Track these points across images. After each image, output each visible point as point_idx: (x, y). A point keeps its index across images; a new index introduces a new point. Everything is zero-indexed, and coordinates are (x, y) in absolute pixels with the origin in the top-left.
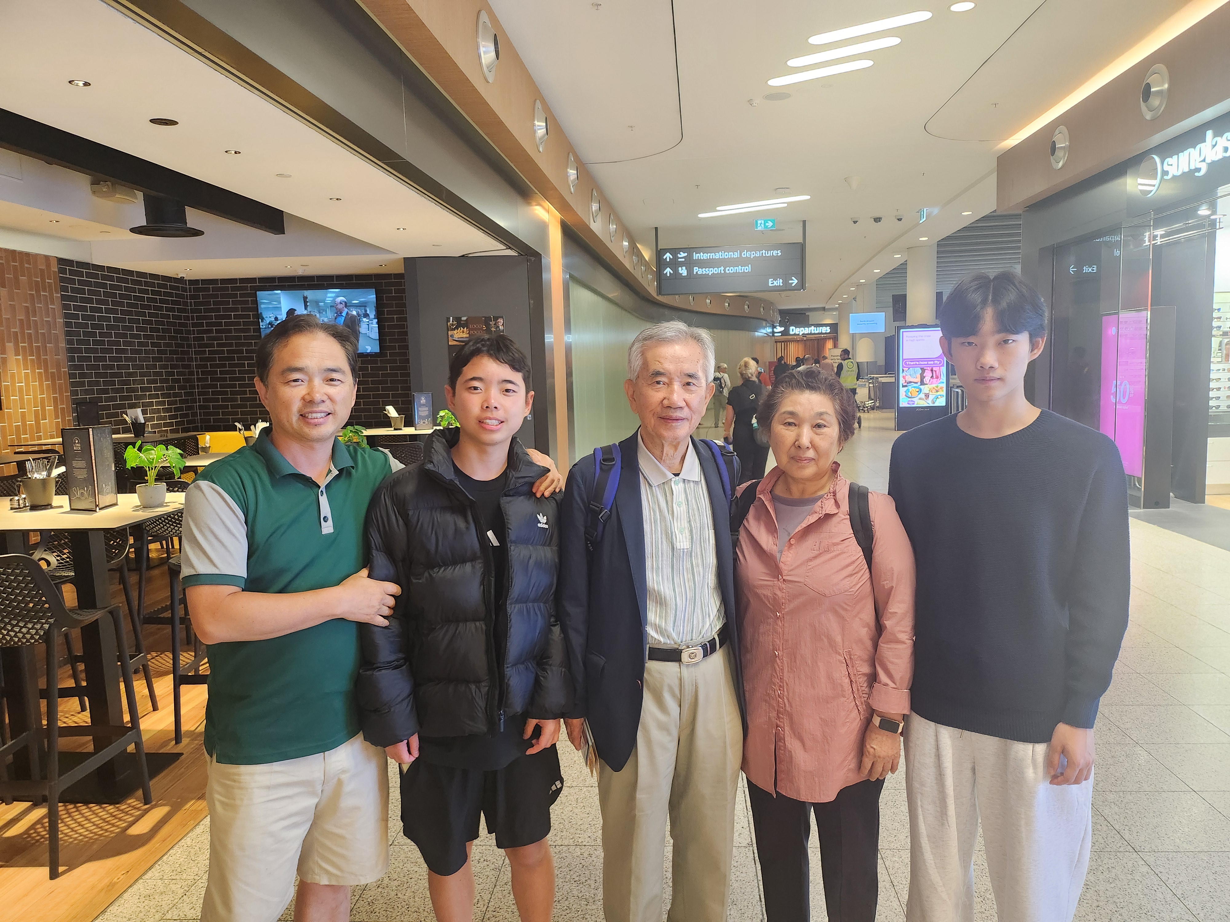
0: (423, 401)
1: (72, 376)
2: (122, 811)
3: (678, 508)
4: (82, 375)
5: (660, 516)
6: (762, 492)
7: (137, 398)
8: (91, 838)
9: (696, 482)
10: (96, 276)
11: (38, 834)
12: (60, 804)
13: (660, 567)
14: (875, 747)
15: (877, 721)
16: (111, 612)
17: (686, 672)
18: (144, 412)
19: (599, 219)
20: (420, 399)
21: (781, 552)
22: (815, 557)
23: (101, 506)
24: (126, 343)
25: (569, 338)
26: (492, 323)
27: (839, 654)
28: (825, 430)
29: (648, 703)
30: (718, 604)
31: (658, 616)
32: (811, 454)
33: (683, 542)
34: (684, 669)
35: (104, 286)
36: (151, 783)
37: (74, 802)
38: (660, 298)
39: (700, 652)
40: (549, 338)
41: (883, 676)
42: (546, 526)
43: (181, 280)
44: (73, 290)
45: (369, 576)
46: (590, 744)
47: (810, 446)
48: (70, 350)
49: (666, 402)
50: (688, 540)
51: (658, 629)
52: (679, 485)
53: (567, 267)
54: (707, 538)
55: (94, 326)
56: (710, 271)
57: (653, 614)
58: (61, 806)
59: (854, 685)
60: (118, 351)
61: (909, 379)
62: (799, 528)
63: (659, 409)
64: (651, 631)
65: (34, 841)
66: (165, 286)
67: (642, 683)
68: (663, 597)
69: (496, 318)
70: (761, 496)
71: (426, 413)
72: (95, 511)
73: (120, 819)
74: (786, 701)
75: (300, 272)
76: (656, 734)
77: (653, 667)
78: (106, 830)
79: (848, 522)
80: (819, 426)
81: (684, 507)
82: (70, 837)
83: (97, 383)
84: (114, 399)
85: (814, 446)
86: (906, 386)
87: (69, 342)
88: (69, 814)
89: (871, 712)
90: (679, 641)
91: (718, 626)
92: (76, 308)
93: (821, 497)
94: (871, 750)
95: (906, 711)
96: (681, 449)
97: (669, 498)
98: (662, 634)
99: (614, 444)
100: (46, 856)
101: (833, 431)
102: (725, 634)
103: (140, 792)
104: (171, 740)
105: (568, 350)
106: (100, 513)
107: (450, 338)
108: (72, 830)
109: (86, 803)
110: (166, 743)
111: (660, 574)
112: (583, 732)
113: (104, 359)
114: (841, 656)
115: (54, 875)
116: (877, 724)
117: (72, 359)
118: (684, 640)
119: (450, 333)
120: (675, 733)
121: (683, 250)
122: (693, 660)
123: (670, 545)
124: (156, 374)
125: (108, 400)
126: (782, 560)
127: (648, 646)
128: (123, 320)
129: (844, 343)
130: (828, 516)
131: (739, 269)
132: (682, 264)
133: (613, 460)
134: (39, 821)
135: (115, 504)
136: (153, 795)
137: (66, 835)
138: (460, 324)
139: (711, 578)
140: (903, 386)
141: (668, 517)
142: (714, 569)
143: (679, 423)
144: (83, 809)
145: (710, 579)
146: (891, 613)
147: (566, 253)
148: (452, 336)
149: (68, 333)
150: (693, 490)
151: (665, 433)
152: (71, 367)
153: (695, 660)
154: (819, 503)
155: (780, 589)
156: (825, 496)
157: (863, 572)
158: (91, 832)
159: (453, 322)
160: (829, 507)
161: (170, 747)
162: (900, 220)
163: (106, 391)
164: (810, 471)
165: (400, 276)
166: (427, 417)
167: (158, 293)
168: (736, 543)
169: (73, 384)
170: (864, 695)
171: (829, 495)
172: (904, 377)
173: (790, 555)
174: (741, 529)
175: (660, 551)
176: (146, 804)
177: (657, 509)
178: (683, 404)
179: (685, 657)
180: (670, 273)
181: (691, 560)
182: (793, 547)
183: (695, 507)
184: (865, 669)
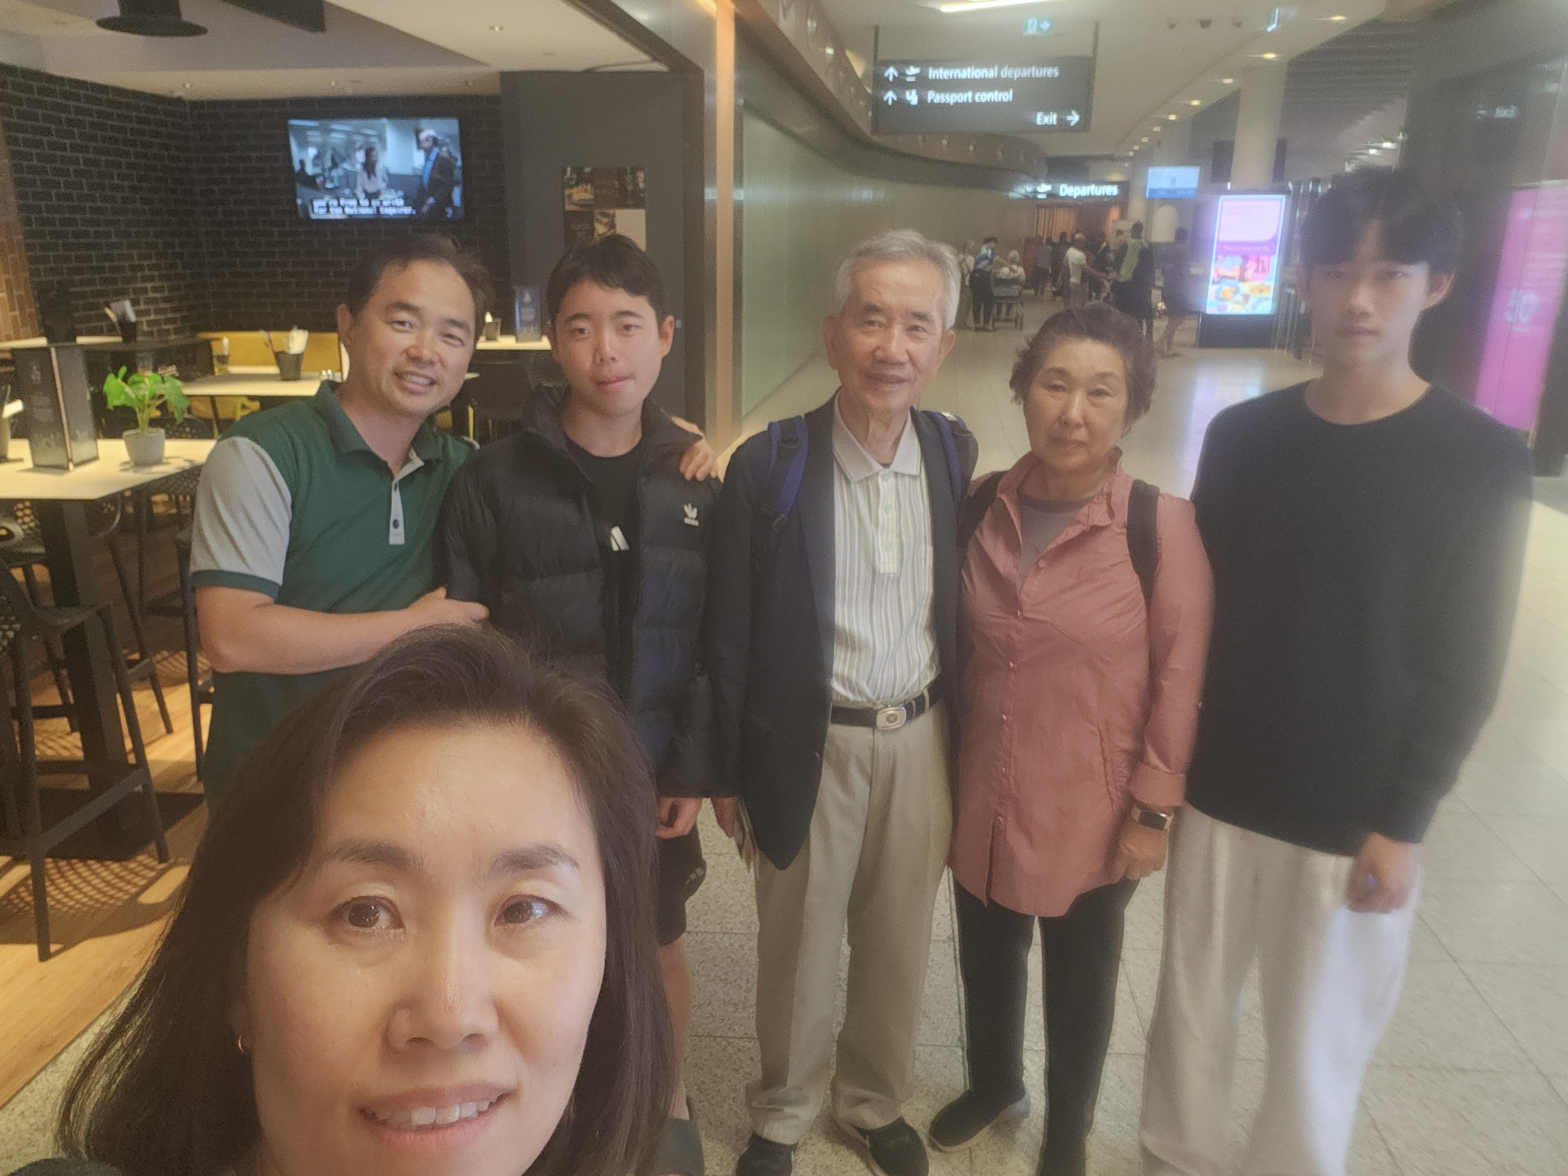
0: (527, 298)
1: (29, 247)
2: (131, 871)
3: (885, 515)
4: (44, 247)
5: (859, 526)
6: (1005, 491)
7: (126, 281)
8: (91, 907)
9: (913, 477)
10: (52, 93)
11: (22, 899)
12: (49, 860)
13: (855, 598)
14: (1131, 848)
15: (1137, 814)
16: (99, 614)
17: (881, 741)
18: (135, 303)
19: (792, 13)
20: (522, 295)
21: (1024, 578)
22: (1072, 588)
23: (77, 459)
24: (105, 199)
25: (740, 195)
26: (628, 178)
27: (1092, 723)
28: (1107, 400)
29: (828, 782)
30: (931, 648)
31: (847, 665)
32: (1081, 434)
33: (887, 564)
34: (878, 735)
35: (65, 109)
36: (168, 834)
37: (67, 857)
38: (875, 138)
39: (903, 713)
40: (710, 194)
41: (1153, 758)
42: (696, 523)
43: (179, 101)
44: (23, 115)
45: (448, 596)
46: (747, 830)
47: (1082, 422)
48: (21, 208)
49: (879, 354)
50: (896, 561)
51: (847, 682)
52: (889, 482)
53: (741, 87)
54: (923, 557)
55: (57, 172)
56: (952, 98)
57: (841, 663)
58: (49, 863)
59: (1108, 765)
60: (94, 210)
61: (1224, 272)
62: (1052, 545)
63: (868, 364)
64: (837, 686)
65: (15, 911)
66: (155, 111)
67: (821, 756)
68: (856, 640)
69: (634, 171)
70: (1004, 497)
71: (531, 317)
72: (67, 469)
73: (129, 882)
74: (1012, 782)
75: (349, 91)
76: (836, 821)
77: (838, 732)
78: (112, 897)
79: (1124, 539)
80: (1099, 393)
81: (893, 513)
82: (64, 904)
83: (67, 259)
84: (90, 282)
85: (1087, 424)
86: (1218, 283)
87: (22, 196)
88: (62, 875)
89: (1131, 801)
90: (874, 698)
91: (930, 677)
92: (27, 142)
93: (1089, 500)
94: (1126, 852)
95: (1178, 803)
96: (895, 428)
97: (873, 500)
98: (852, 689)
99: (798, 417)
100: (33, 930)
101: (1117, 402)
102: (935, 688)
103: (153, 847)
104: (191, 775)
105: (738, 209)
106: (75, 473)
107: (567, 202)
108: (67, 895)
109: (83, 859)
110: (184, 780)
111: (854, 607)
112: (738, 814)
113: (73, 222)
114: (1094, 725)
115: (45, 955)
116: (1137, 818)
117: (27, 222)
118: (881, 697)
119: (567, 192)
120: (861, 819)
121: (915, 64)
122: (892, 724)
123: (871, 569)
124: (149, 245)
125: (83, 283)
126: (1025, 588)
127: (831, 705)
128: (97, 163)
129: (1137, 210)
130: (1096, 530)
131: (996, 96)
132: (909, 86)
133: (796, 441)
134: (22, 883)
135: (95, 458)
136: (170, 850)
137: (59, 902)
138: (581, 179)
139: (924, 614)
140: (1214, 282)
141: (869, 527)
142: (929, 601)
143: (897, 387)
144: (80, 867)
145: (921, 614)
146: (1172, 670)
147: (740, 66)
148: (570, 196)
149: (19, 182)
150: (908, 488)
151: (873, 401)
152: (28, 235)
153: (896, 723)
154: (1085, 509)
155: (1018, 631)
156: (1095, 500)
157: (1137, 610)
158: (91, 898)
159: (571, 175)
160: (1099, 517)
161: (190, 785)
162: (1238, 25)
163: (79, 271)
164: (1077, 459)
165: (494, 100)
166: (533, 323)
167: (146, 121)
168: (963, 563)
169: (33, 260)
170: (1122, 779)
171: (1101, 497)
172: (1216, 269)
173: (1036, 582)
174: (971, 543)
175: (856, 577)
176: (161, 862)
177: (856, 515)
178: (904, 358)
179: (881, 720)
180: (893, 99)
181: (898, 590)
182: (1043, 571)
183: (909, 514)
184: (1126, 743)
